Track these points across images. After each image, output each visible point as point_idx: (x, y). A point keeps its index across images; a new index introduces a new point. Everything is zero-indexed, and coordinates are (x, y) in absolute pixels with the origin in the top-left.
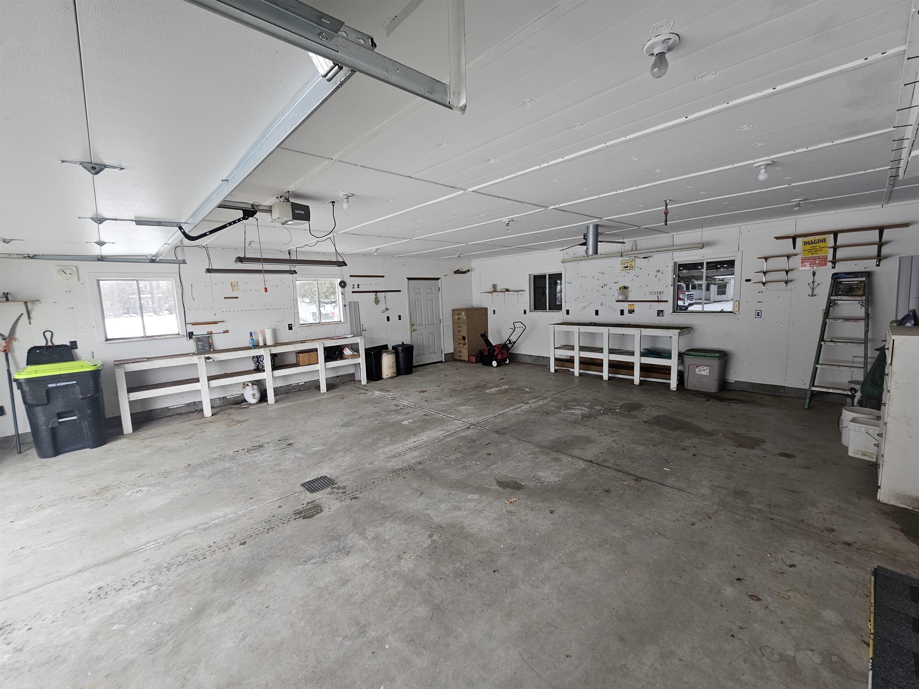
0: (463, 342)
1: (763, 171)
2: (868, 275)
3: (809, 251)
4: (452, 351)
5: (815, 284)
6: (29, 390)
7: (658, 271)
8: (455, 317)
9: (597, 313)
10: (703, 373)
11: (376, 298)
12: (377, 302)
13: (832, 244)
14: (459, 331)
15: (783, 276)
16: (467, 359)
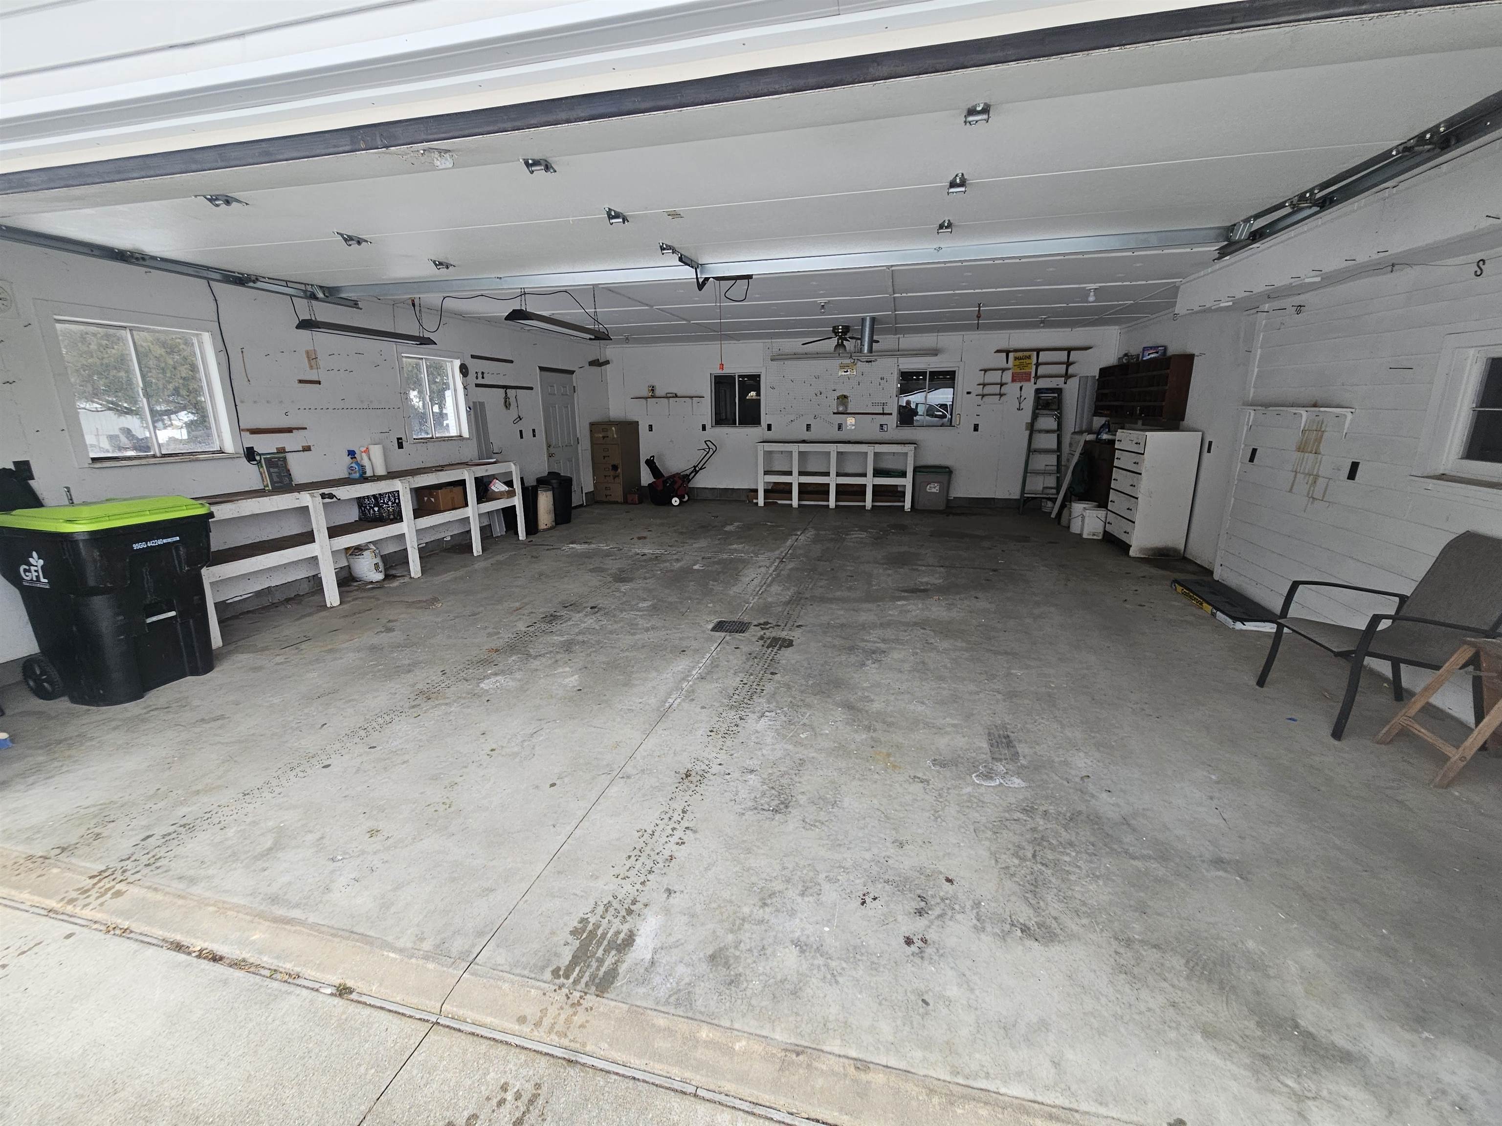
0: (612, 473)
1: (1092, 294)
2: (1059, 391)
3: (1019, 366)
4: (592, 489)
5: (1022, 398)
6: (101, 556)
7: (882, 379)
8: (596, 435)
9: (808, 427)
10: (934, 490)
11: (506, 397)
12: (507, 405)
13: (1034, 360)
14: (604, 457)
15: (996, 389)
16: (620, 499)
